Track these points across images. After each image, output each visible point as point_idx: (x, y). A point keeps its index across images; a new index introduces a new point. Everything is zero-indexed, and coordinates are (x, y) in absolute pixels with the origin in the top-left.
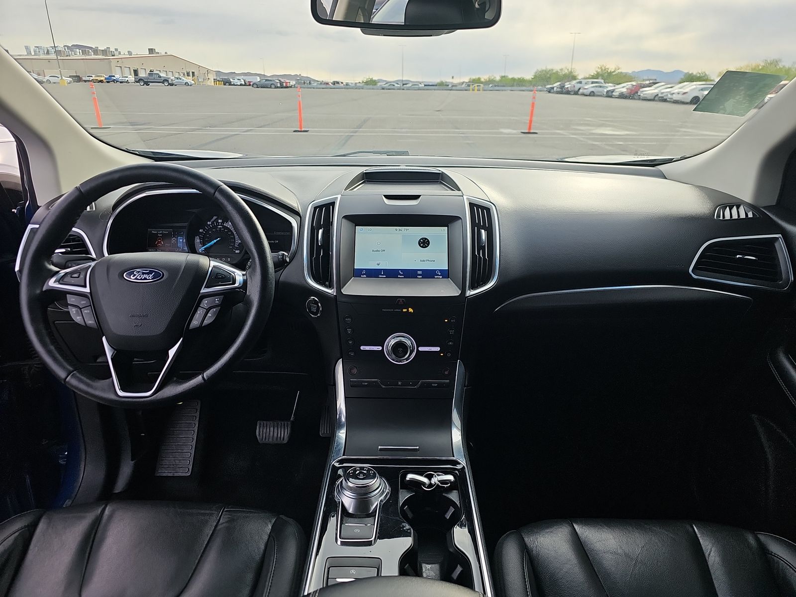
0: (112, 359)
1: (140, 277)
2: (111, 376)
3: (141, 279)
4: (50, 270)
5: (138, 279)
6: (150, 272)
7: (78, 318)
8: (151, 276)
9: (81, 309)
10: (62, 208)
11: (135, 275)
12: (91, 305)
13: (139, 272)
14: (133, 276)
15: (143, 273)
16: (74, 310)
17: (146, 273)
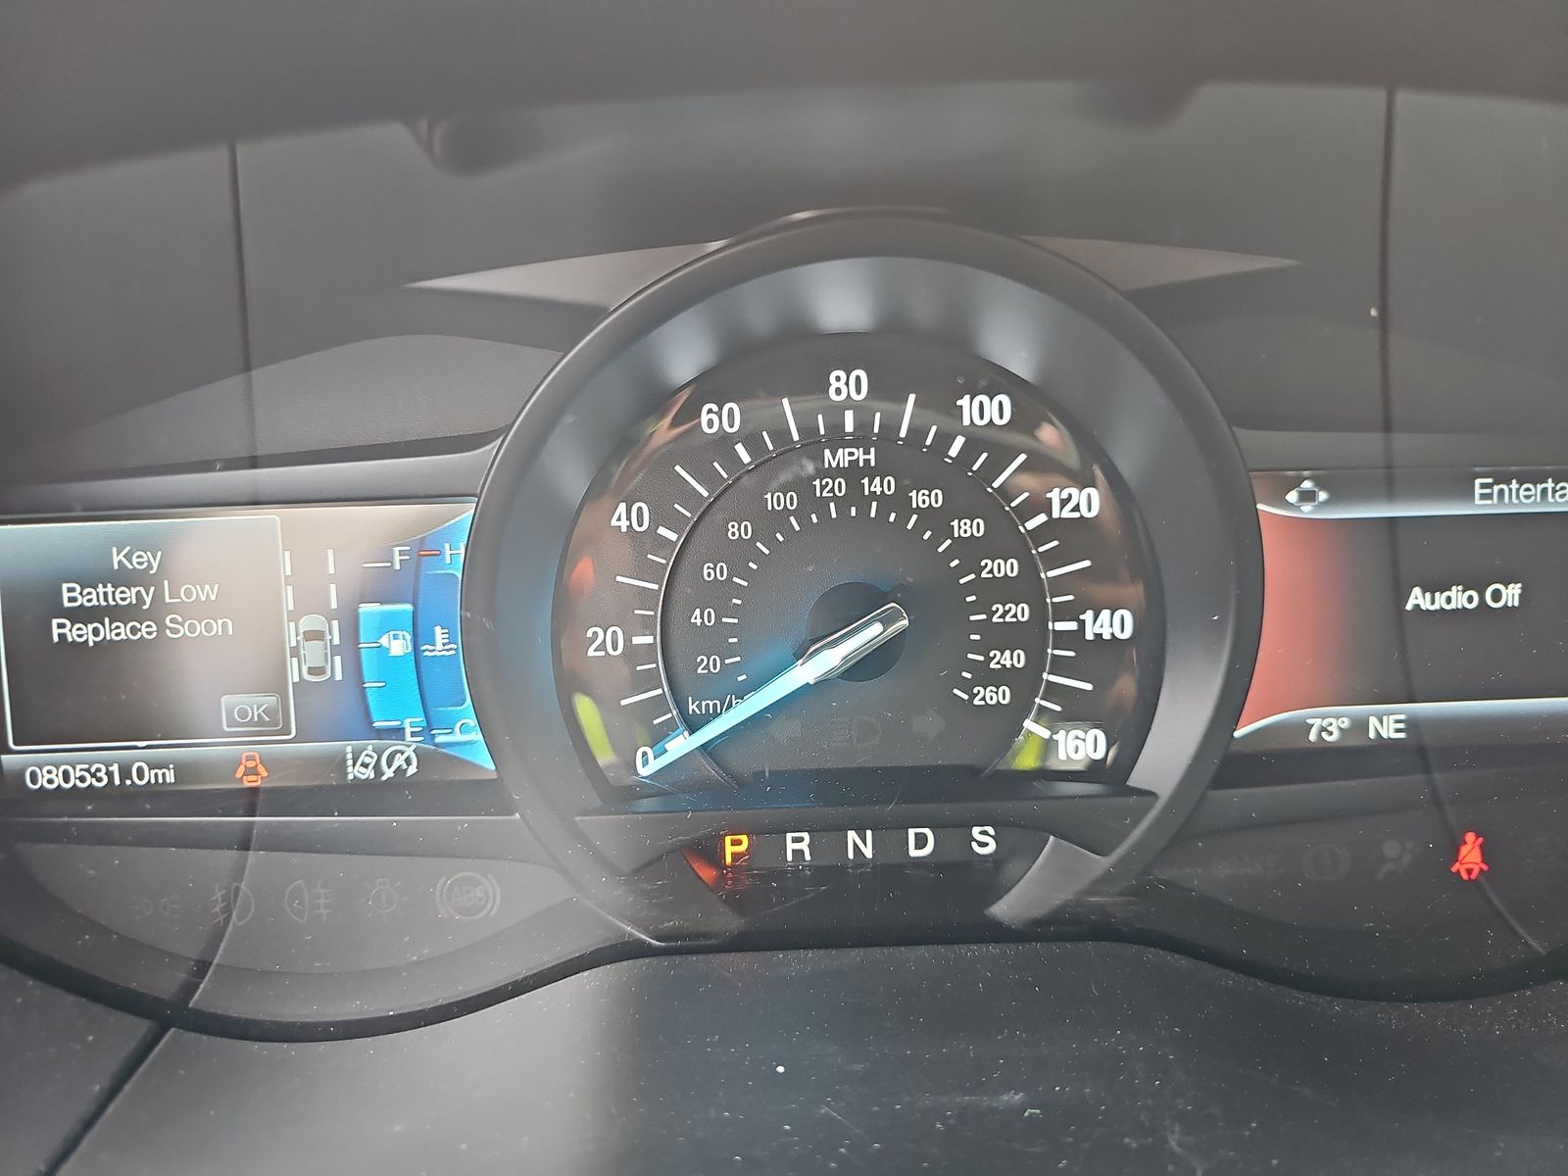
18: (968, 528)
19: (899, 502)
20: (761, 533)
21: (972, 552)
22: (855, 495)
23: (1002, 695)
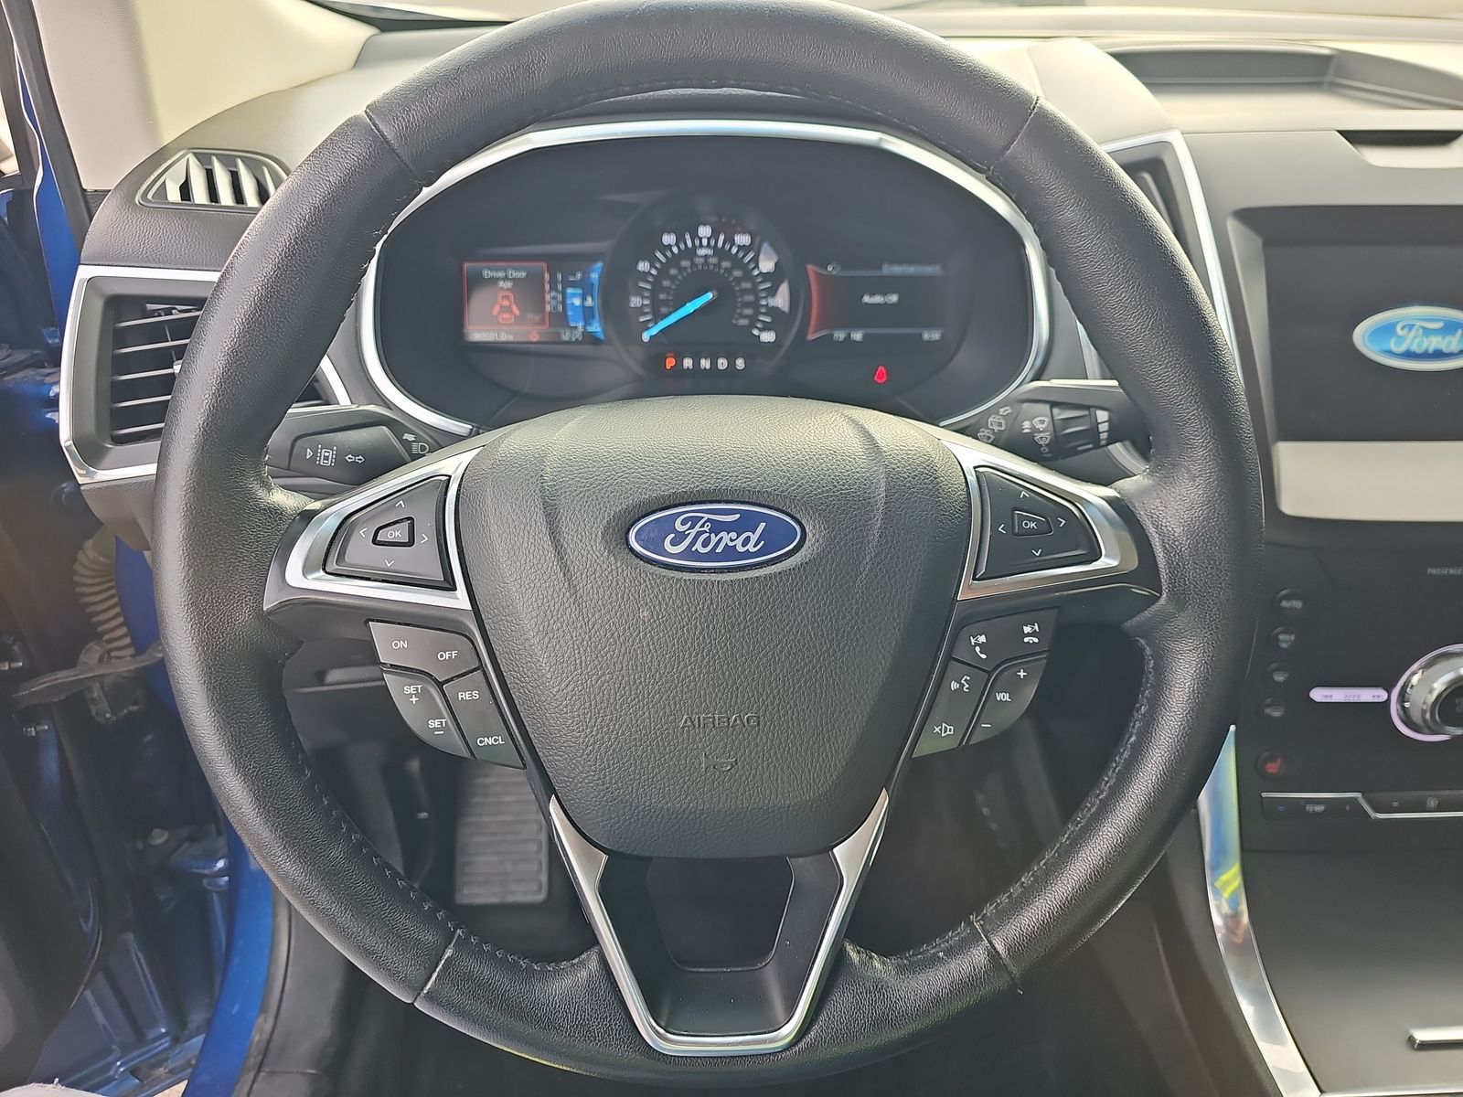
0: (605, 893)
1: (705, 544)
2: (593, 940)
3: (712, 556)
4: (275, 512)
5: (698, 556)
6: (746, 523)
7: (434, 724)
8: (754, 538)
9: (440, 685)
10: (306, 210)
11: (682, 537)
12: (481, 667)
13: (695, 521)
14: (674, 543)
15: (717, 527)
16: (410, 690)
17: (728, 527)
18: (738, 273)
19: (718, 265)
20: (680, 272)
21: (738, 280)
22: (706, 263)
23: (744, 322)
